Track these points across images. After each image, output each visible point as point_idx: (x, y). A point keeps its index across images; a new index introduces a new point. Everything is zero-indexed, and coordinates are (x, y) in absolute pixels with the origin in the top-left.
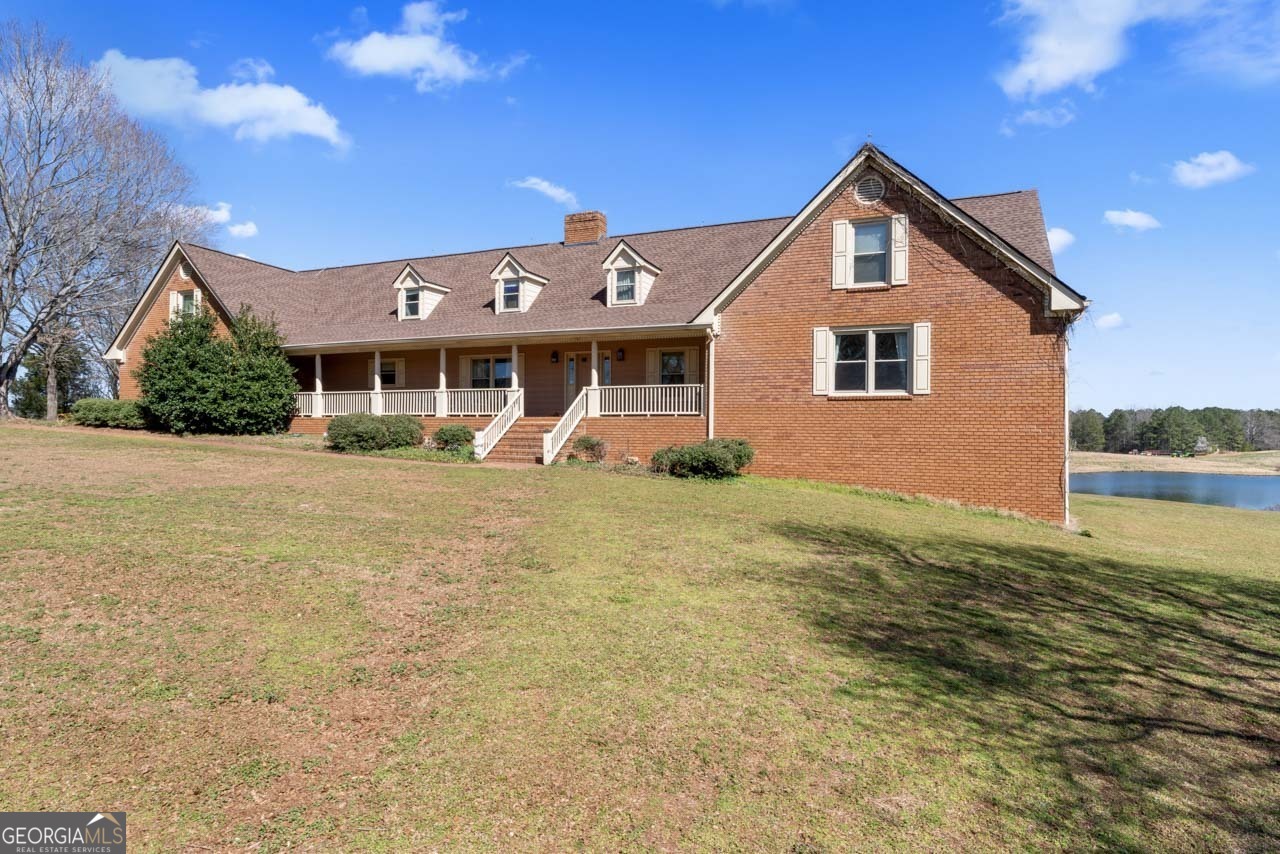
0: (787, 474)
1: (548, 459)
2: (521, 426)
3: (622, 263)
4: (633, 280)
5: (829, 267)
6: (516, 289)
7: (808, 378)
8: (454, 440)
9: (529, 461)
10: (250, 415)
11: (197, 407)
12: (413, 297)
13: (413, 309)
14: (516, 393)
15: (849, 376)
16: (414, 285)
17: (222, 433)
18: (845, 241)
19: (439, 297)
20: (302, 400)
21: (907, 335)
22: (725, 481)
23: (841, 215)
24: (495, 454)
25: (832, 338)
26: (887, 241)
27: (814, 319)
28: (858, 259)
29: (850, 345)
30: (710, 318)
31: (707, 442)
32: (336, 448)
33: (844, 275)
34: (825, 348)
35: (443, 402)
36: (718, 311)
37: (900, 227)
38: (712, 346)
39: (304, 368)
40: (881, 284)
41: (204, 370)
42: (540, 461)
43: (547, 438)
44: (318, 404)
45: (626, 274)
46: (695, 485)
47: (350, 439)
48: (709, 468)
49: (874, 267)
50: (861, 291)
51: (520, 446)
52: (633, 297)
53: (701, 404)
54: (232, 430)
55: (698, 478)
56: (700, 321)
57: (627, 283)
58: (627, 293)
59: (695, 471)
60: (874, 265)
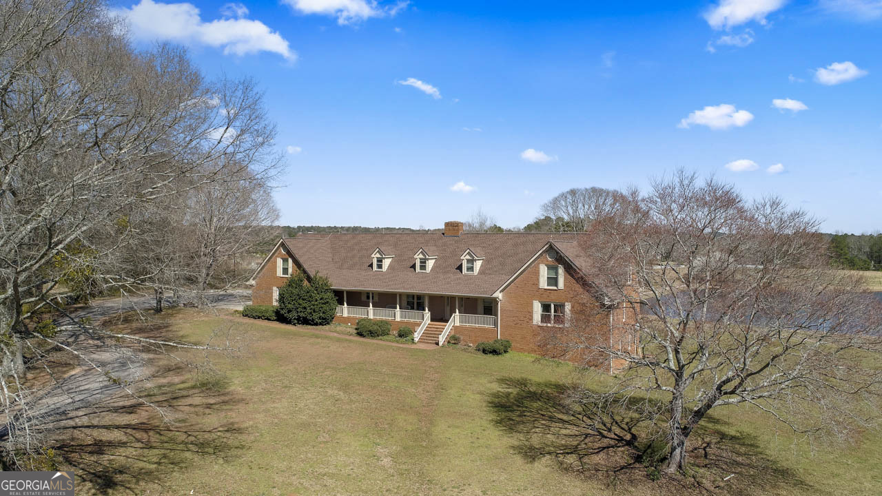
0: (525, 351)
1: (441, 344)
2: (430, 328)
3: (468, 257)
4: (473, 264)
5: (538, 280)
6: (425, 263)
7: (531, 319)
8: (405, 333)
9: (433, 343)
10: (323, 319)
11: (302, 315)
12: (380, 261)
13: (380, 266)
14: (427, 314)
15: (545, 318)
16: (380, 256)
17: (312, 325)
18: (544, 272)
19: (390, 260)
20: (338, 308)
21: (563, 306)
22: (500, 356)
23: (542, 263)
24: (421, 340)
25: (540, 305)
26: (557, 273)
27: (534, 297)
28: (548, 278)
29: (546, 308)
30: (499, 295)
31: (496, 341)
32: (360, 334)
33: (543, 284)
34: (537, 308)
35: (398, 315)
36: (500, 292)
37: (561, 270)
38: (499, 304)
39: (339, 296)
40: (555, 288)
41: (303, 299)
42: (437, 344)
43: (441, 336)
44: (345, 311)
45: (471, 261)
46: (490, 357)
47: (365, 331)
48: (494, 352)
49: (553, 282)
50: (549, 290)
51: (431, 336)
52: (473, 271)
53: (496, 324)
54: (316, 324)
55: (491, 355)
56: (495, 295)
57: (470, 265)
58: (471, 269)
59: (490, 352)
60: (553, 281)
